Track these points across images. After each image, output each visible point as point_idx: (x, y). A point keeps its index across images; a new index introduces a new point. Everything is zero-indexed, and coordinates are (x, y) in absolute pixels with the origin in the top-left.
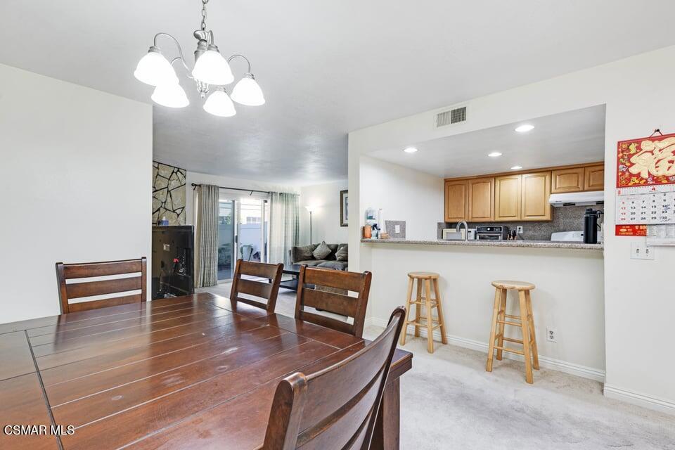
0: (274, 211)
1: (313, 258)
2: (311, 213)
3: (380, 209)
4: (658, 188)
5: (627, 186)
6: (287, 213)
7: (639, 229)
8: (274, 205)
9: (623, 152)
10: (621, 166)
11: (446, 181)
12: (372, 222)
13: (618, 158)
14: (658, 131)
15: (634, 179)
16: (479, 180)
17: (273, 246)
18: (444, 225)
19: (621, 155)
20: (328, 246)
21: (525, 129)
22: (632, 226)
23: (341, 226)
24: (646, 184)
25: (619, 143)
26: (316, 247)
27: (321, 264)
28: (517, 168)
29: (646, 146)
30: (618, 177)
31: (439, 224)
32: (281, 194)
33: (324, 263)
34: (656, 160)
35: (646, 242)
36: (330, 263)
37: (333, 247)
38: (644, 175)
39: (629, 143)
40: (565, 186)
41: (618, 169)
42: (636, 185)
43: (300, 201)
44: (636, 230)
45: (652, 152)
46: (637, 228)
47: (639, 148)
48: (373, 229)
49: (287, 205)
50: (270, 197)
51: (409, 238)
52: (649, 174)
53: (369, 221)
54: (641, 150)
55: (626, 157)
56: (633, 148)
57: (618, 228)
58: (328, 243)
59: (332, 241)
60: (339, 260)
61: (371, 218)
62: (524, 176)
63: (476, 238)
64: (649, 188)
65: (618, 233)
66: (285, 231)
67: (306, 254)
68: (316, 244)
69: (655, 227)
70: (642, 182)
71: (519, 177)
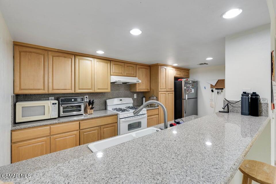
11: (16, 44)
40: (117, 71)
62: (96, 60)
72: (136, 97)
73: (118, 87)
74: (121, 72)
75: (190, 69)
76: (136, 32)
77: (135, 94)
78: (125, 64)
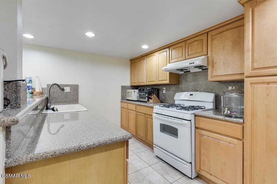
16: (141, 58)
40: (177, 57)
62: (158, 53)
74: (181, 56)
76: (90, 34)
78: (187, 42)
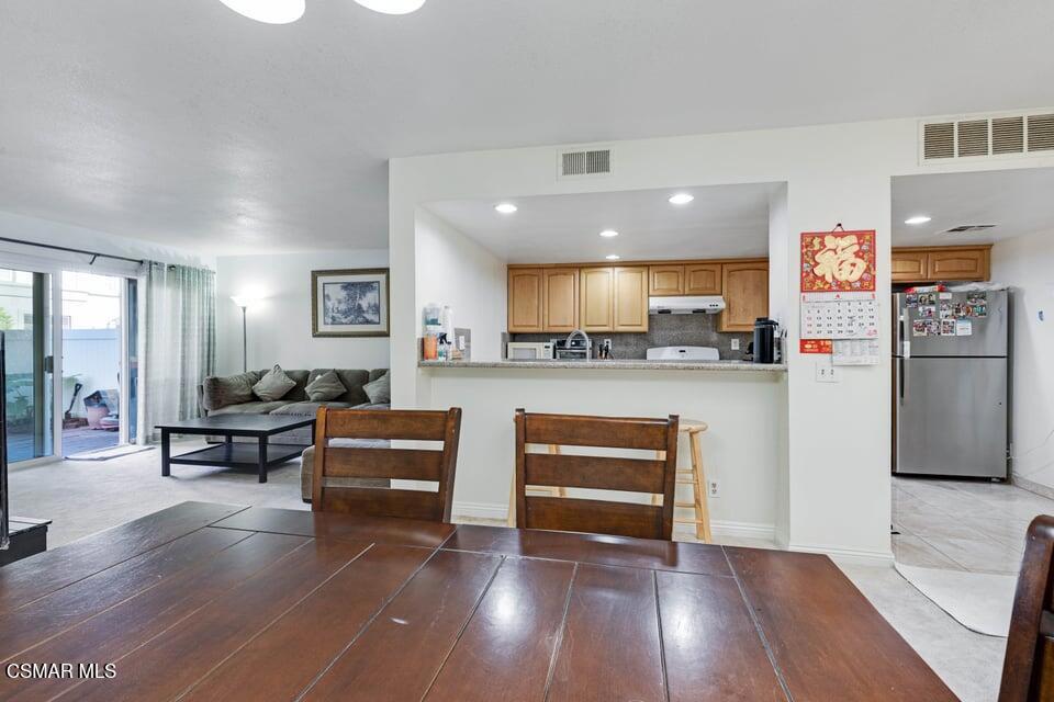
0: (155, 303)
1: (254, 398)
2: (244, 309)
3: (446, 307)
4: (842, 294)
5: (811, 290)
6: (186, 309)
7: (824, 345)
8: (155, 289)
9: (807, 246)
10: (805, 265)
11: (511, 268)
12: (436, 330)
13: (802, 254)
14: (840, 225)
15: (818, 282)
16: (557, 271)
17: (153, 378)
18: (508, 336)
19: (805, 250)
20: (289, 374)
21: (681, 199)
22: (817, 341)
23: (314, 336)
24: (830, 290)
25: (802, 234)
26: (259, 376)
27: (278, 410)
28: (613, 257)
29: (830, 242)
30: (802, 278)
31: (504, 334)
32: (171, 267)
33: (284, 407)
34: (839, 262)
35: (832, 362)
36: (298, 406)
37: (299, 376)
38: (829, 278)
39: (813, 235)
40: (665, 287)
41: (802, 267)
42: (821, 290)
43: (215, 286)
44: (821, 347)
45: (835, 251)
46: (822, 343)
47: (822, 244)
48: (441, 343)
49: (187, 290)
50: (146, 272)
51: (475, 358)
52: (833, 277)
53: (431, 327)
54: (825, 246)
55: (810, 254)
56: (816, 241)
57: (803, 342)
58: (286, 368)
59: (297, 365)
60: (317, 400)
61: (434, 322)
62: (617, 269)
63: (555, 357)
64: (834, 294)
65: (803, 350)
66: (184, 345)
67: (238, 392)
68: (258, 370)
69: (839, 342)
70: (827, 287)
71: (610, 270)
72: (738, 348)
73: (681, 320)
74: (675, 286)
75: (991, 245)
77: (733, 340)
78: (688, 267)
